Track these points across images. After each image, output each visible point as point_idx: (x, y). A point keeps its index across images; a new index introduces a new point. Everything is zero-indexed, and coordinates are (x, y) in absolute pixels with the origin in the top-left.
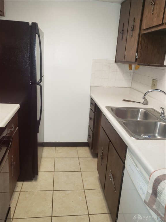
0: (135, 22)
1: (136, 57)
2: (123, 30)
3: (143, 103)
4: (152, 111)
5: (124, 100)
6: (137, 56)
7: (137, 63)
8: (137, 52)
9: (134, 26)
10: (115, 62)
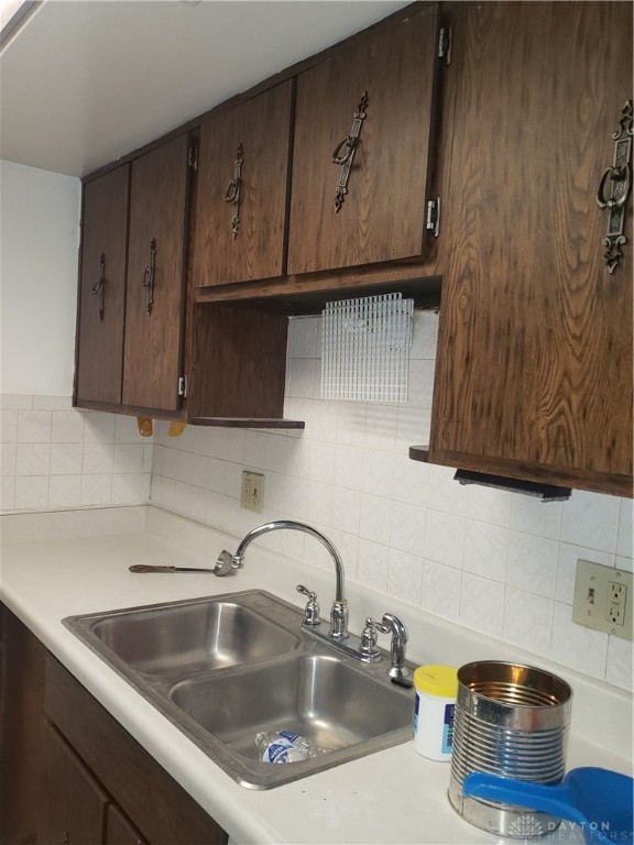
0: (158, 257)
1: (180, 393)
2: (103, 281)
3: (216, 571)
4: (261, 603)
5: (137, 569)
6: (183, 389)
7: (186, 414)
8: (182, 374)
9: (154, 270)
10: (76, 403)
